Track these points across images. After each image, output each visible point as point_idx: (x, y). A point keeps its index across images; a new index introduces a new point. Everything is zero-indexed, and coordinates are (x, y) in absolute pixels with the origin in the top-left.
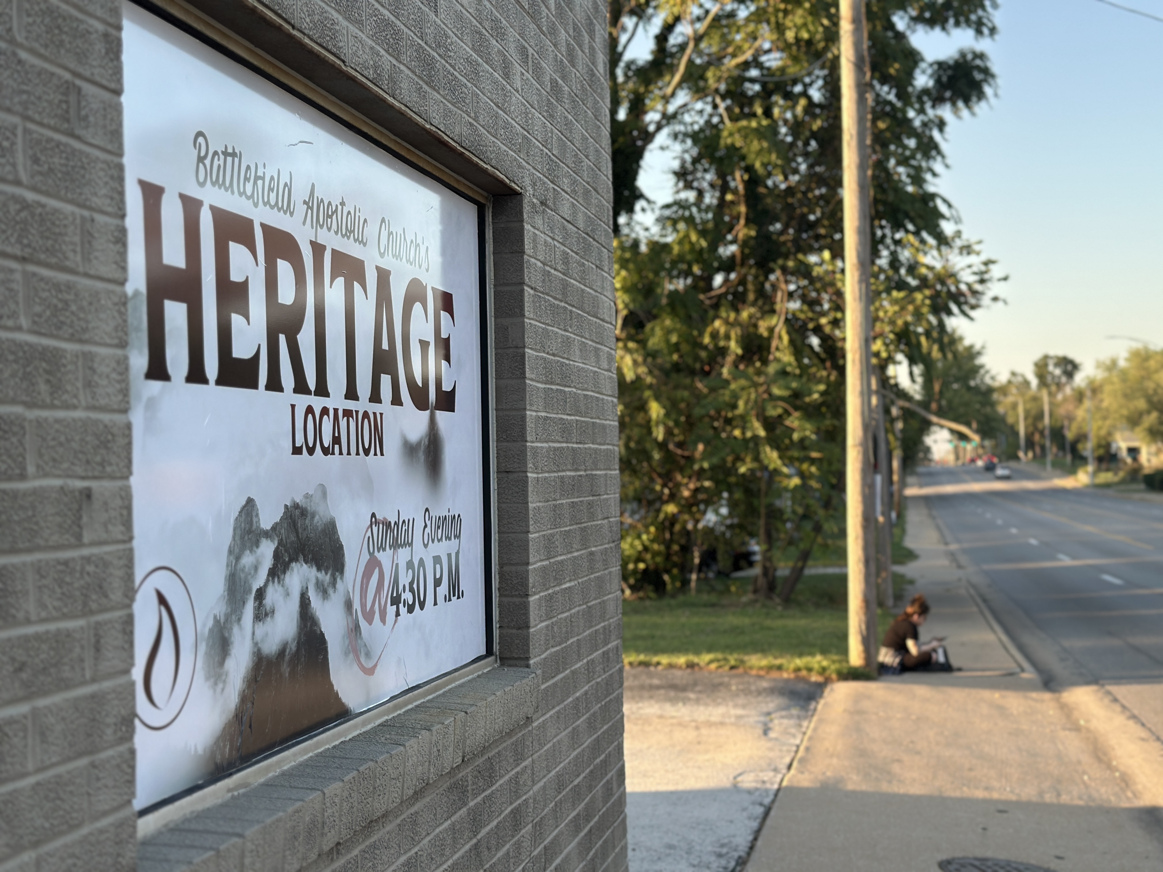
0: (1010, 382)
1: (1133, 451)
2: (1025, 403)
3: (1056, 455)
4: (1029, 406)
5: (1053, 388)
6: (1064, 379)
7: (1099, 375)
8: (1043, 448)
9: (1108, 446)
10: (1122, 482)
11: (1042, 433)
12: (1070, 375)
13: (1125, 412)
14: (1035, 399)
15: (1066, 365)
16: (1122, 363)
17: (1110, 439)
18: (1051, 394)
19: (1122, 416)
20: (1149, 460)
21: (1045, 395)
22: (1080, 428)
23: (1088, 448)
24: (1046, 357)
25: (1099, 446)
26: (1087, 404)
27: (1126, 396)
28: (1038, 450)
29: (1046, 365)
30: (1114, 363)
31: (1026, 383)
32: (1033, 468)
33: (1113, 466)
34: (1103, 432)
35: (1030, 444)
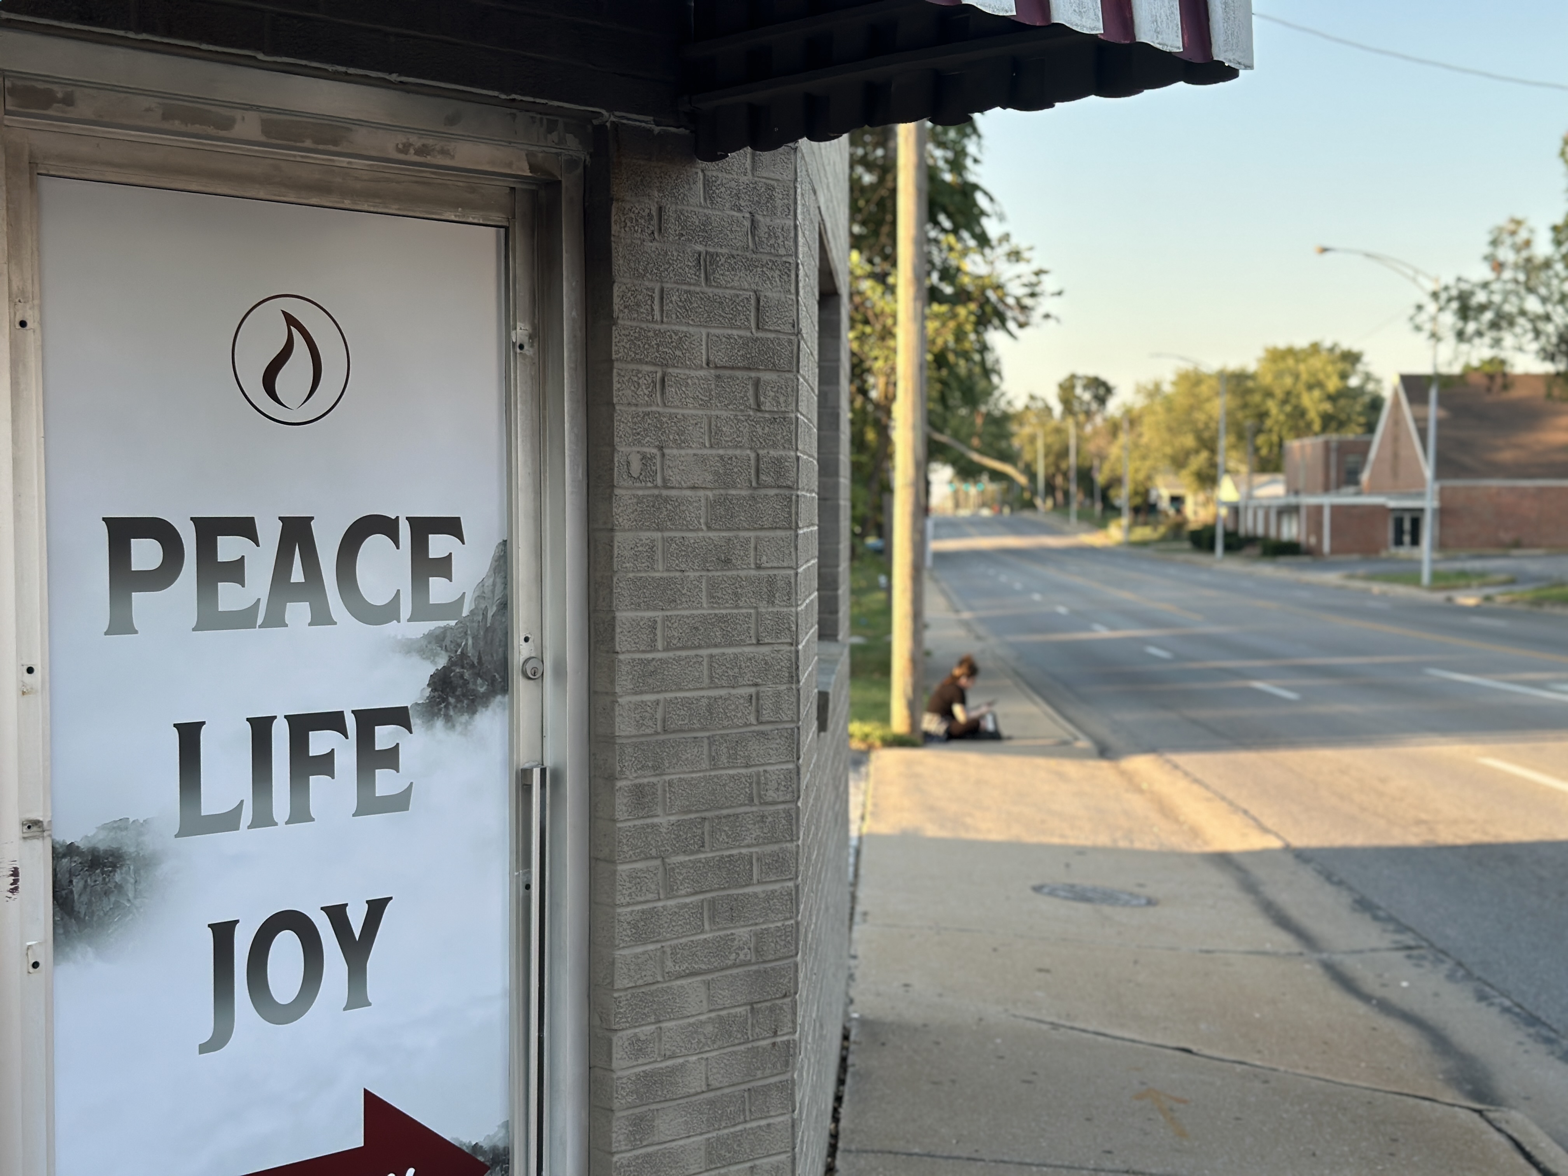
0: (1027, 408)
1: (1177, 500)
2: (1046, 435)
3: (1081, 504)
4: (1050, 439)
5: (1082, 418)
6: (1094, 406)
7: (1139, 402)
8: (1066, 494)
9: (1146, 493)
10: (1163, 539)
11: (1065, 475)
12: (1101, 400)
13: (1168, 450)
14: (1058, 431)
15: (1097, 389)
16: (1167, 388)
17: (1149, 484)
18: (1079, 426)
19: (1165, 456)
20: (1196, 513)
21: (1070, 425)
22: (1113, 470)
23: (1122, 497)
24: (1073, 377)
25: (1136, 493)
26: (1123, 438)
27: (1170, 429)
28: (1059, 496)
29: (1073, 387)
30: (1157, 387)
31: (1048, 410)
32: (1054, 520)
33: (1151, 518)
34: (1141, 476)
35: (1050, 489)
